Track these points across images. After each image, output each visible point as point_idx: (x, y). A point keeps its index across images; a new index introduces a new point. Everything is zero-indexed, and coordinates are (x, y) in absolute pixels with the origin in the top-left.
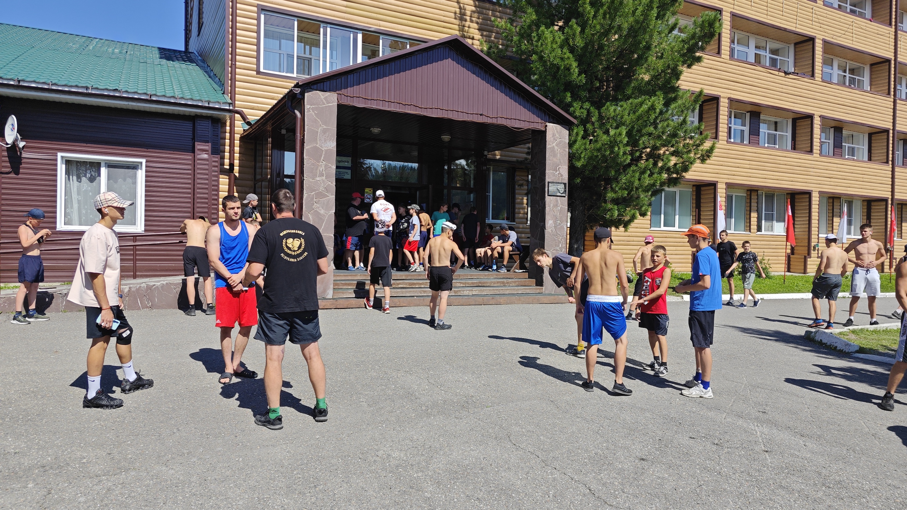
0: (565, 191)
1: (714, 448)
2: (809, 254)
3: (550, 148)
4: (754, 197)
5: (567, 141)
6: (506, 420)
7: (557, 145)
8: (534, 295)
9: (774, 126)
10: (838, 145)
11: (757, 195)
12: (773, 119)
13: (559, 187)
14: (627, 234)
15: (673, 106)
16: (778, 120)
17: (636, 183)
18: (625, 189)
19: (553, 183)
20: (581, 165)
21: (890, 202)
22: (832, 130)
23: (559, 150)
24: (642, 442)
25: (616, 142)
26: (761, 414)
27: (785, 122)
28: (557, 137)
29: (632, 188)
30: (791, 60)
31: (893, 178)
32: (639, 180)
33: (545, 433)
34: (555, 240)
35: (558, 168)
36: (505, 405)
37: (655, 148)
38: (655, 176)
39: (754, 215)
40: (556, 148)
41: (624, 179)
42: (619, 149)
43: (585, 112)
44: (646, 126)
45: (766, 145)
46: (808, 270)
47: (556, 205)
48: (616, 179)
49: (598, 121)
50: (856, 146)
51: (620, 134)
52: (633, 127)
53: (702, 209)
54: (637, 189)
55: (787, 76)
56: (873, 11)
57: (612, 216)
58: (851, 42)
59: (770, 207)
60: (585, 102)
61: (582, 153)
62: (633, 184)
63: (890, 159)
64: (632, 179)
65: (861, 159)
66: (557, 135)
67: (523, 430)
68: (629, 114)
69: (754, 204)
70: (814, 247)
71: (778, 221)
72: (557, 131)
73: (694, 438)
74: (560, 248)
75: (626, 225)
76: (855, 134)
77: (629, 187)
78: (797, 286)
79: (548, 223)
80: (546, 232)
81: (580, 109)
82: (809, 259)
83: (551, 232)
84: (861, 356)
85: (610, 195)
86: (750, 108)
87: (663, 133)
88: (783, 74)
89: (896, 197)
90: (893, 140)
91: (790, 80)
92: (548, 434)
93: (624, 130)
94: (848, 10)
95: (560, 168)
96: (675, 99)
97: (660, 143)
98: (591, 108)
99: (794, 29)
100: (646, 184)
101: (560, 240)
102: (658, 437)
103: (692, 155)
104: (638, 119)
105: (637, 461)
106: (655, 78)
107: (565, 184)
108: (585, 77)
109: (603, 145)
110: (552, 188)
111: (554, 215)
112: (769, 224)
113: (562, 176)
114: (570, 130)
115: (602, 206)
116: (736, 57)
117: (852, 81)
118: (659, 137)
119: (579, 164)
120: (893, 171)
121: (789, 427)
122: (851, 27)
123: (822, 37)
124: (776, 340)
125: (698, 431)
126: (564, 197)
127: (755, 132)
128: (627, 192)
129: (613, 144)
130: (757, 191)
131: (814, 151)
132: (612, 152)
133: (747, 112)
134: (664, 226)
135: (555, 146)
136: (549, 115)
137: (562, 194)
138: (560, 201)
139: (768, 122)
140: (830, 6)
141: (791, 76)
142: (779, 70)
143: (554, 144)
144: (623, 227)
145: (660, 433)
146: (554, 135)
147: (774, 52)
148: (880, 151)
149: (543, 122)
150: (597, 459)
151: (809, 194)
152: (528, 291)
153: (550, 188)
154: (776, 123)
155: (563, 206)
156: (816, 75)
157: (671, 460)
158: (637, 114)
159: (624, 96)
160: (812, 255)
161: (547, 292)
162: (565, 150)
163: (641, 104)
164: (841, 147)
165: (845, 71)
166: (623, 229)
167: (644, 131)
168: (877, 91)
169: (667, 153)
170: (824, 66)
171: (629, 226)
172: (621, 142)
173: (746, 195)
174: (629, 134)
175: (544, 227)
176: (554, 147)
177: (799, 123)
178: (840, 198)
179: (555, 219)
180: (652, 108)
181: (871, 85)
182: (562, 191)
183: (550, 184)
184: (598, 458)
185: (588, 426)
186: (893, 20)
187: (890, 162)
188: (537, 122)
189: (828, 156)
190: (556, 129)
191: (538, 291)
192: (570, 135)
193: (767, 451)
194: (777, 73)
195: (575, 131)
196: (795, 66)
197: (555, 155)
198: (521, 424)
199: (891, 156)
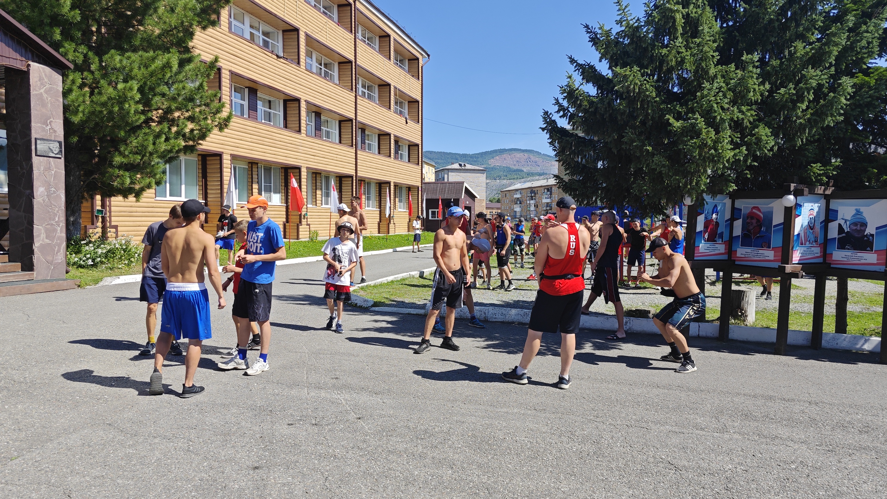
0: (61, 151)
1: (316, 429)
2: (300, 222)
3: (36, 95)
4: (255, 169)
5: (62, 89)
6: (53, 471)
7: (46, 92)
8: (22, 283)
9: (268, 104)
10: (318, 128)
11: (258, 168)
12: (268, 98)
13: (50, 145)
14: (138, 204)
15: (187, 68)
16: (272, 99)
17: (151, 148)
18: (137, 153)
19: (40, 139)
20: (78, 120)
21: (354, 178)
22: (313, 114)
23: (49, 99)
24: (245, 446)
25: (126, 97)
26: (335, 380)
27: (277, 102)
28: (46, 82)
29: (145, 153)
30: (280, 45)
31: (356, 159)
32: (154, 144)
33: (121, 473)
34: (49, 212)
35: (48, 121)
36: (41, 449)
37: (168, 111)
38: (172, 141)
39: (255, 186)
40: (45, 96)
41: (134, 142)
42: (130, 106)
43: (81, 57)
44: (159, 85)
45: (263, 121)
46: (300, 236)
47: (48, 168)
48: (124, 141)
49: (99, 70)
50: (331, 130)
51: (131, 89)
52: (145, 83)
53: (208, 179)
54: (151, 154)
55: (279, 59)
56: (339, 17)
57: (123, 184)
58: (325, 40)
59: (268, 180)
60: (80, 44)
61: (79, 106)
62: (145, 149)
63: (354, 143)
64: (146, 143)
65: (334, 141)
66: (46, 80)
67: (87, 478)
68: (140, 68)
69: (255, 176)
70: (304, 216)
71: (275, 192)
72: (46, 75)
73: (292, 424)
74: (56, 222)
75: (138, 195)
76: (329, 120)
77: (141, 151)
78: (299, 251)
79: (37, 191)
80: (35, 202)
81: (74, 52)
82: (300, 227)
83: (42, 202)
84: (376, 309)
85: (118, 159)
86: (248, 84)
87: (179, 95)
88: (275, 57)
89: (358, 175)
90: (356, 128)
91: (281, 64)
92: (126, 473)
93: (135, 85)
94: (322, 11)
95: (51, 121)
96: (189, 60)
97: (176, 105)
98: (89, 53)
99: (282, 17)
100: (162, 150)
101: (56, 212)
102: (257, 434)
103: (209, 122)
104: (152, 75)
105: (251, 472)
106: (165, 33)
107: (60, 143)
108: (80, 14)
109: (109, 99)
110: (42, 147)
111: (45, 181)
112: (268, 195)
113: (55, 131)
114: (64, 76)
115: (108, 172)
116: (233, 31)
117: (326, 73)
118: (174, 99)
119: (76, 119)
120: (356, 153)
121: (363, 388)
122: (325, 27)
123: (305, 30)
124: (310, 304)
125: (291, 415)
126: (60, 158)
127: (253, 107)
128: (140, 158)
129: (122, 99)
130: (257, 163)
131: (302, 131)
132: (121, 109)
133: (246, 87)
134: (170, 195)
135: (43, 93)
136: (31, 51)
137: (56, 154)
138: (54, 163)
139: (263, 100)
140: (309, 3)
141: (282, 60)
142: (272, 52)
143: (42, 91)
144: (135, 197)
145: (257, 428)
146: (41, 79)
147: (265, 34)
148: (346, 136)
149: (24, 59)
150: (206, 487)
151: (299, 169)
152: (11, 279)
153: (38, 146)
154: (270, 102)
155: (59, 169)
156: (301, 63)
157: (285, 458)
158: (150, 69)
159: (131, 46)
160: (303, 223)
161: (40, 278)
162: (58, 100)
163: (153, 59)
164: (320, 130)
165: (321, 64)
166: (134, 199)
167: (158, 90)
168: (344, 86)
169: (182, 117)
170: (307, 57)
171: (142, 196)
172: (132, 98)
173: (247, 167)
174: (141, 90)
175: (31, 196)
176: (41, 94)
177: (289, 105)
178: (321, 173)
179: (48, 186)
180: (167, 65)
181: (339, 80)
182: (57, 150)
183: (38, 142)
184: (206, 485)
185: (173, 446)
186: (353, 29)
187: (354, 146)
188: (15, 57)
189: (311, 137)
190: (44, 72)
191: (27, 278)
192: (63, 82)
193: (360, 418)
194: (270, 55)
195: (71, 78)
196: (284, 52)
197: (44, 105)
198: (79, 470)
199: (354, 141)
